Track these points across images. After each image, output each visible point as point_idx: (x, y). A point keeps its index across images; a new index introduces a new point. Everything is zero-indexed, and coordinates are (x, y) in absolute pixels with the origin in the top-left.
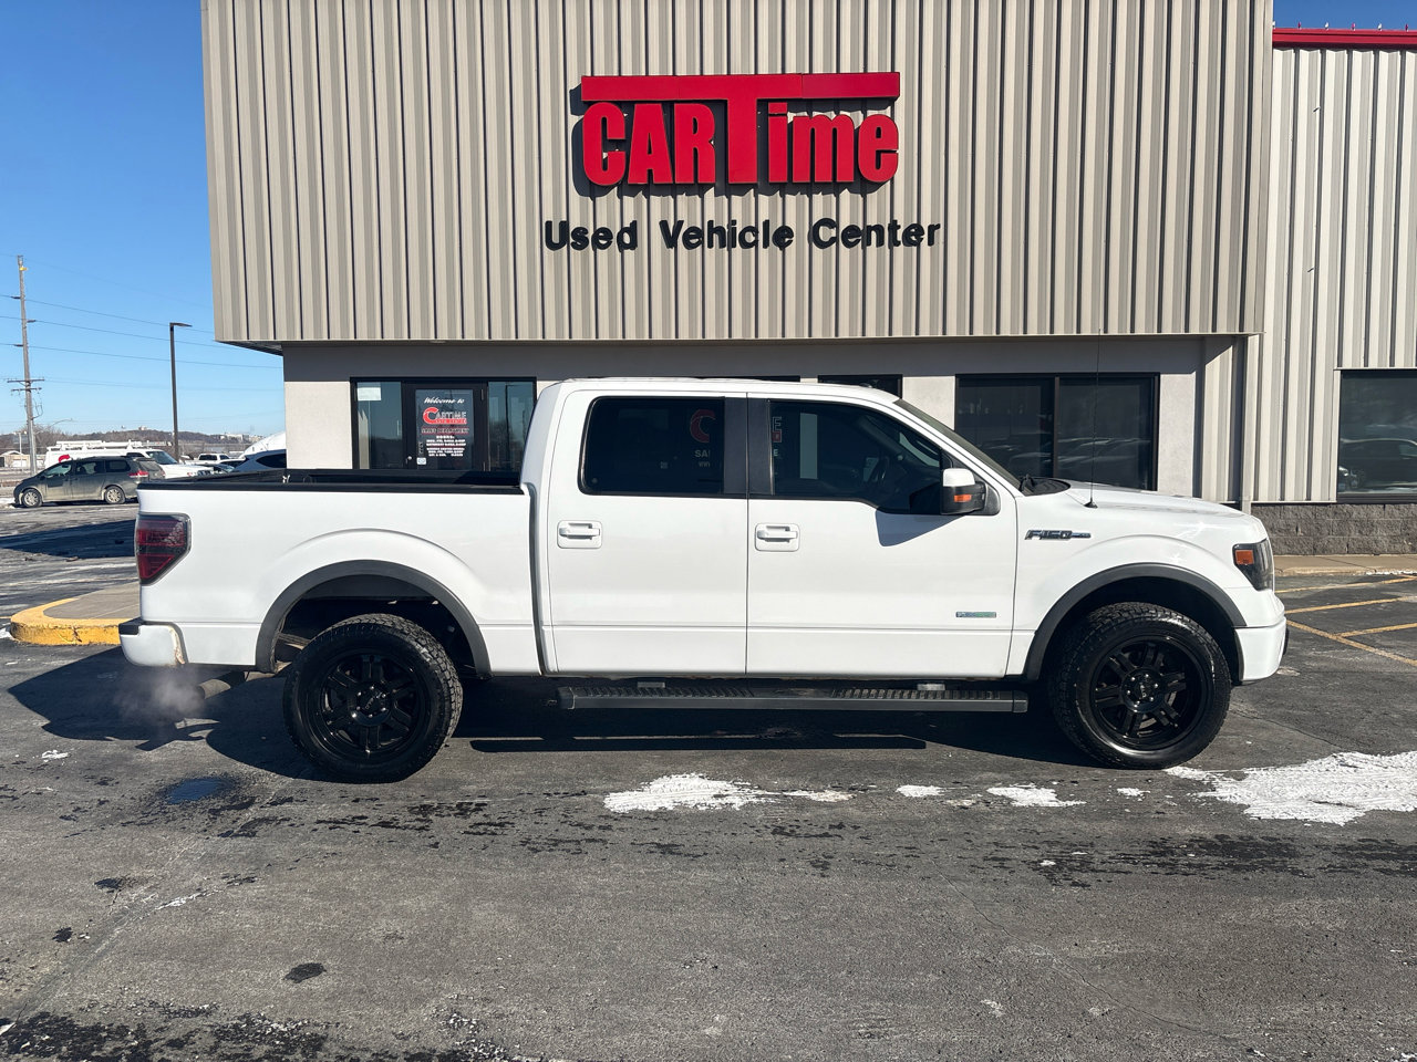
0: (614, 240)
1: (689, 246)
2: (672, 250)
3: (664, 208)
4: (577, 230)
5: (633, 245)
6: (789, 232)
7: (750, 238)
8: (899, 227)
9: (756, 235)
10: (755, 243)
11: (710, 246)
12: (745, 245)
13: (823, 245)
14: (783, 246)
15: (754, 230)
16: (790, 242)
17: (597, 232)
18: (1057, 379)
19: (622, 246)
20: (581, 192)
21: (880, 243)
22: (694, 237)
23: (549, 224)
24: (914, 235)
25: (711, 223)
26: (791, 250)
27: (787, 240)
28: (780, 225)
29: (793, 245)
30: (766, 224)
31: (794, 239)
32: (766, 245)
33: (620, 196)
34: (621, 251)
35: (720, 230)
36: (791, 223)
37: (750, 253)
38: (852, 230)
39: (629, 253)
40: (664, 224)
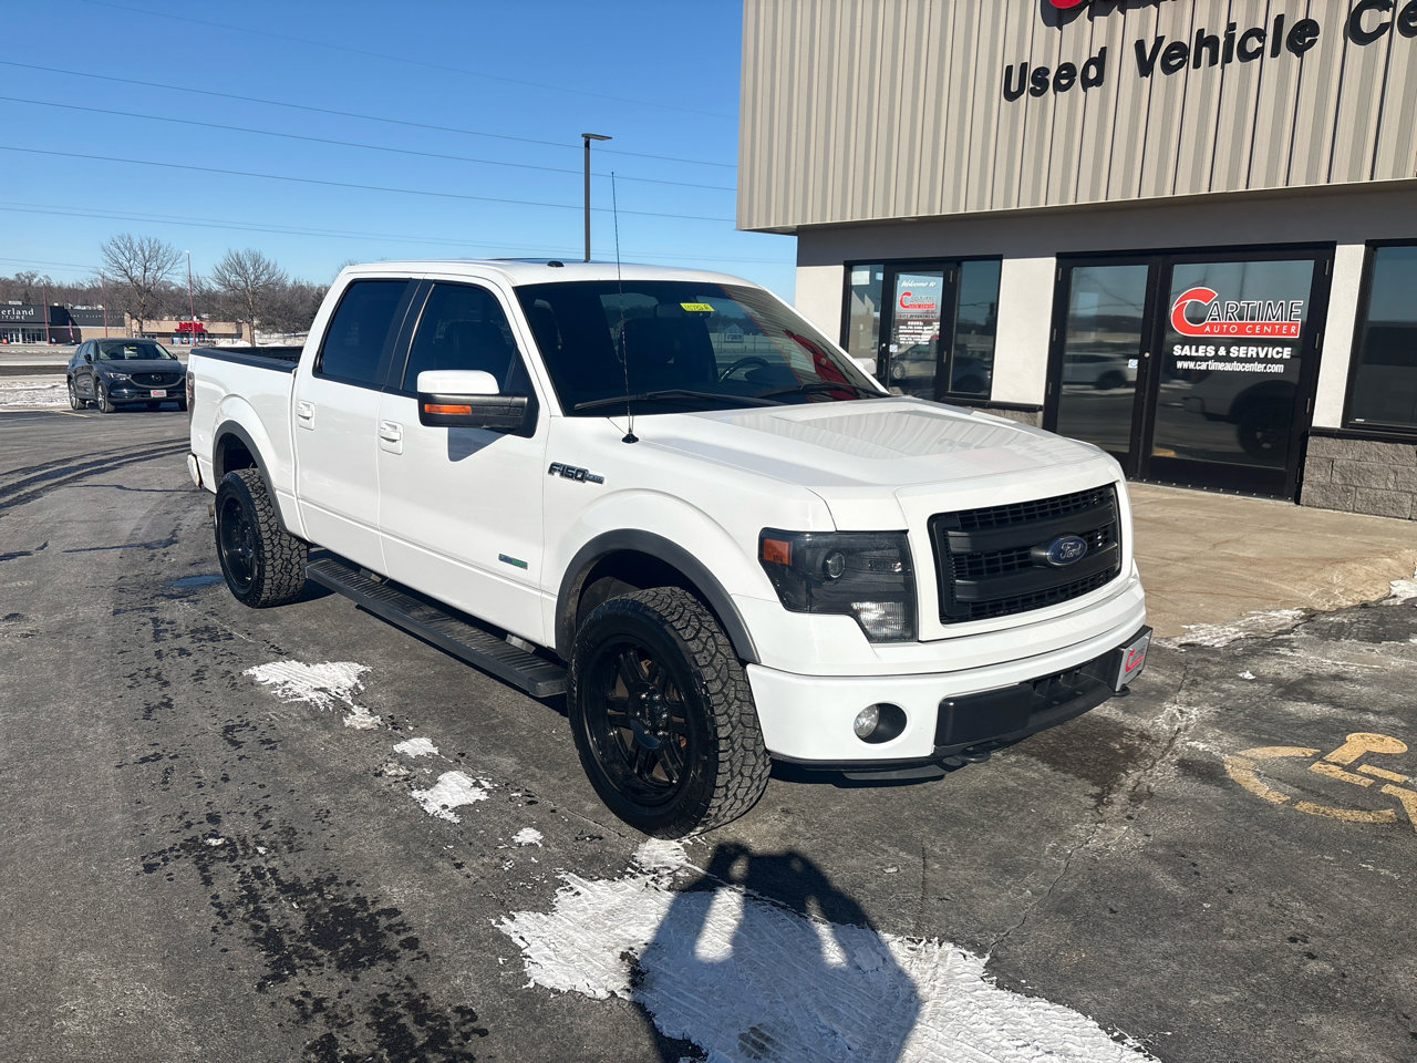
0: (1078, 78)
1: (1169, 70)
2: (1147, 79)
3: (1144, 25)
4: (1038, 71)
5: (1098, 81)
6: (1314, 28)
7: (1253, 44)
9: (1262, 41)
10: (1260, 51)
11: (1197, 65)
12: (1246, 56)
13: (1366, 39)
14: (1301, 51)
15: (1260, 34)
16: (1312, 43)
17: (1060, 68)
19: (1087, 84)
20: (1048, 22)
22: (1176, 57)
23: (1010, 69)
25: (1201, 32)
26: (1313, 53)
27: (1307, 39)
28: (1300, 18)
29: (1317, 47)
30: (1280, 20)
31: (1320, 37)
32: (1275, 53)
33: (1091, 18)
34: (1085, 90)
35: (1213, 40)
36: (1317, 15)
37: (1250, 67)
39: (1093, 90)
40: (1140, 45)
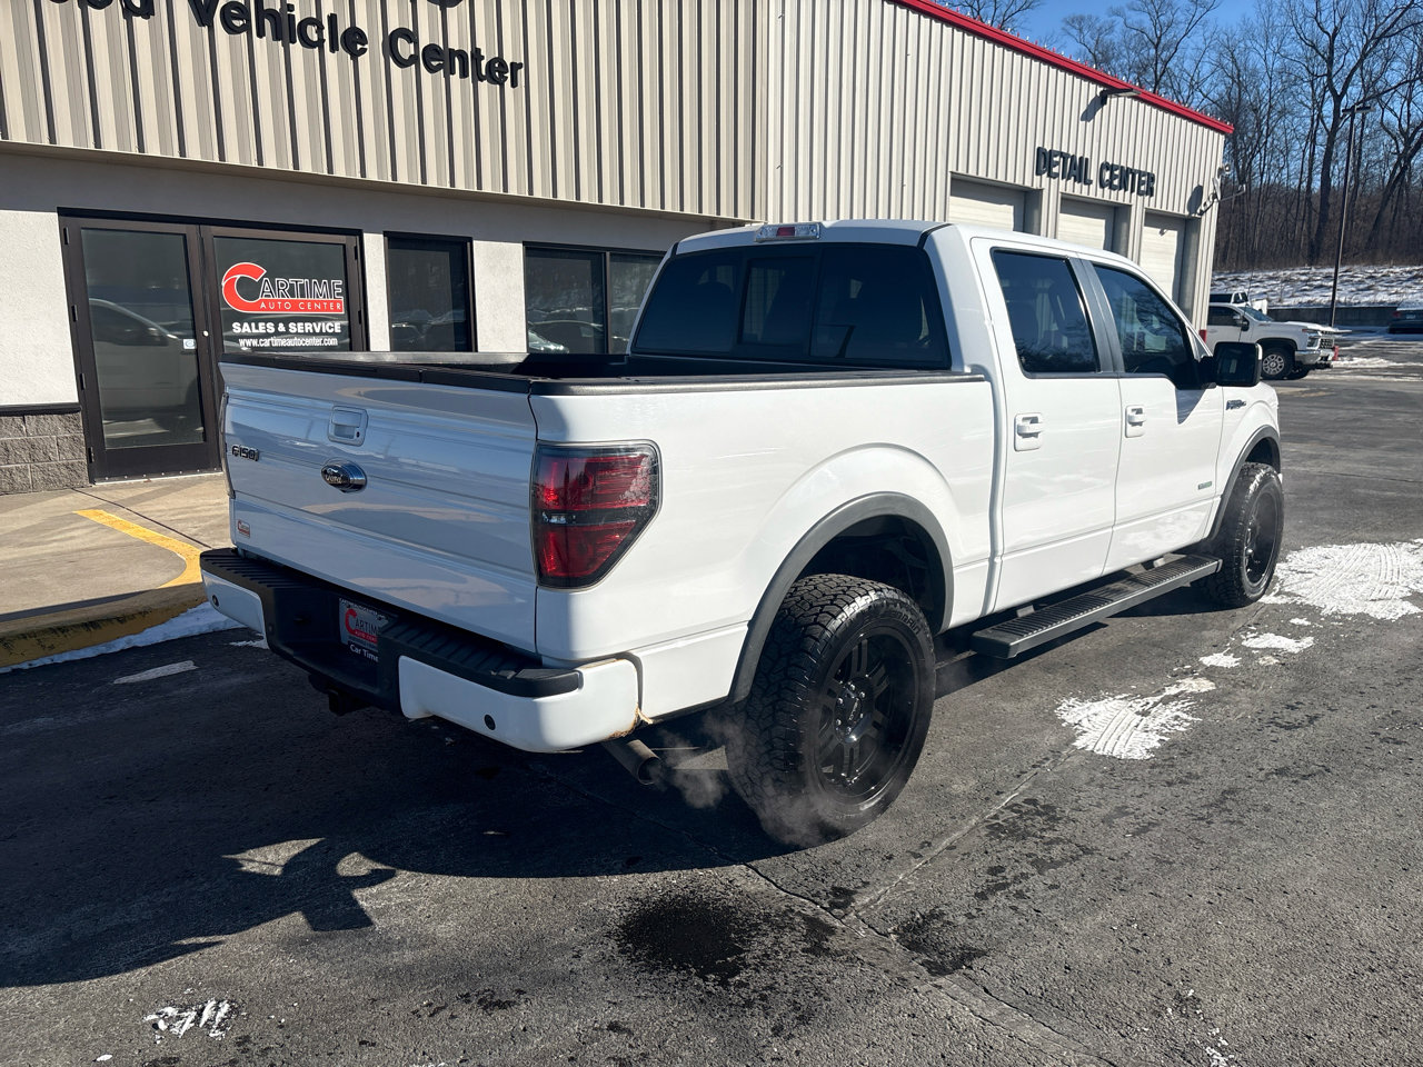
1: (231, 29)
2: (205, 29)
6: (362, 38)
7: (312, 34)
8: (483, 58)
9: (320, 32)
10: (320, 43)
11: (261, 34)
12: (307, 43)
13: (402, 63)
14: (355, 55)
15: (317, 24)
16: (363, 49)
18: (608, 254)
21: (464, 74)
22: (237, 18)
24: (499, 72)
26: (364, 60)
27: (360, 47)
28: (348, 25)
29: (367, 56)
30: (332, 18)
31: (367, 47)
32: (333, 48)
35: (272, 14)
36: (362, 24)
37: (313, 55)
38: (432, 50)
39: (139, 22)
